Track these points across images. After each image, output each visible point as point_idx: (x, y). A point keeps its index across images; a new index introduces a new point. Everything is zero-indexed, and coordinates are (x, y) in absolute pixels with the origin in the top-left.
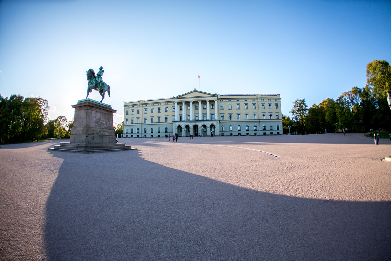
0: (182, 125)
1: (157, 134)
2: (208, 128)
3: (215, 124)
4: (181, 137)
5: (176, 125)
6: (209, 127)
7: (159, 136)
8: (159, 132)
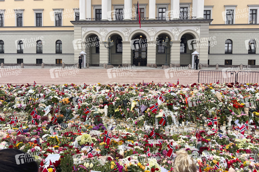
0: (102, 33)
1: (33, 56)
2: (176, 42)
3: (199, 32)
4: (98, 65)
5: (83, 33)
6: (180, 40)
7: (39, 62)
8: (39, 52)
